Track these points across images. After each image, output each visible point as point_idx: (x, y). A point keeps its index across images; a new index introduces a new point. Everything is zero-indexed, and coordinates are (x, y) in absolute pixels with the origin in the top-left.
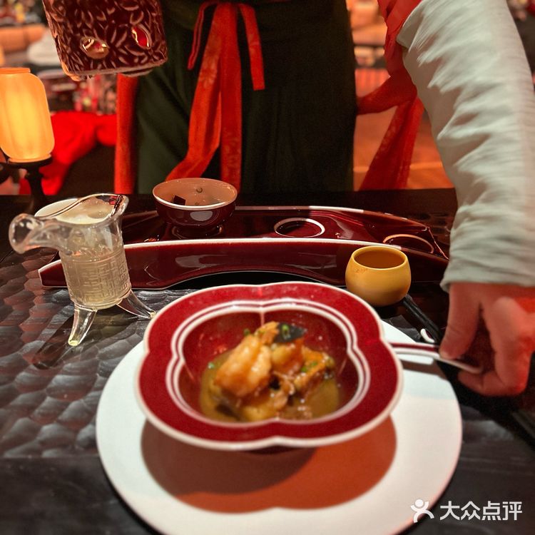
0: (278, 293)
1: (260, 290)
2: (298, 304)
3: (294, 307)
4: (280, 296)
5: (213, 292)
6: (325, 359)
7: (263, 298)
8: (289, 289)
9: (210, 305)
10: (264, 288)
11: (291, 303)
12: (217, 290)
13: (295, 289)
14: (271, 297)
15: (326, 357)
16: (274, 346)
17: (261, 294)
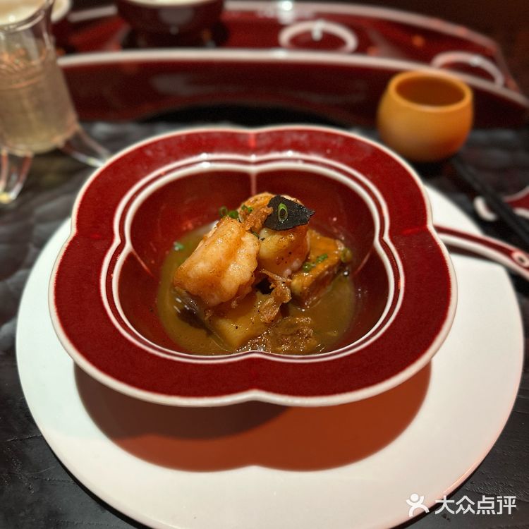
0: (278, 144)
1: (252, 138)
2: (306, 161)
3: (300, 166)
4: (281, 148)
5: (183, 138)
6: (339, 249)
7: (256, 150)
8: (295, 137)
9: (177, 158)
10: (258, 135)
11: (296, 160)
12: (189, 136)
13: (303, 138)
14: (268, 149)
15: (341, 248)
16: (264, 233)
17: (252, 143)
